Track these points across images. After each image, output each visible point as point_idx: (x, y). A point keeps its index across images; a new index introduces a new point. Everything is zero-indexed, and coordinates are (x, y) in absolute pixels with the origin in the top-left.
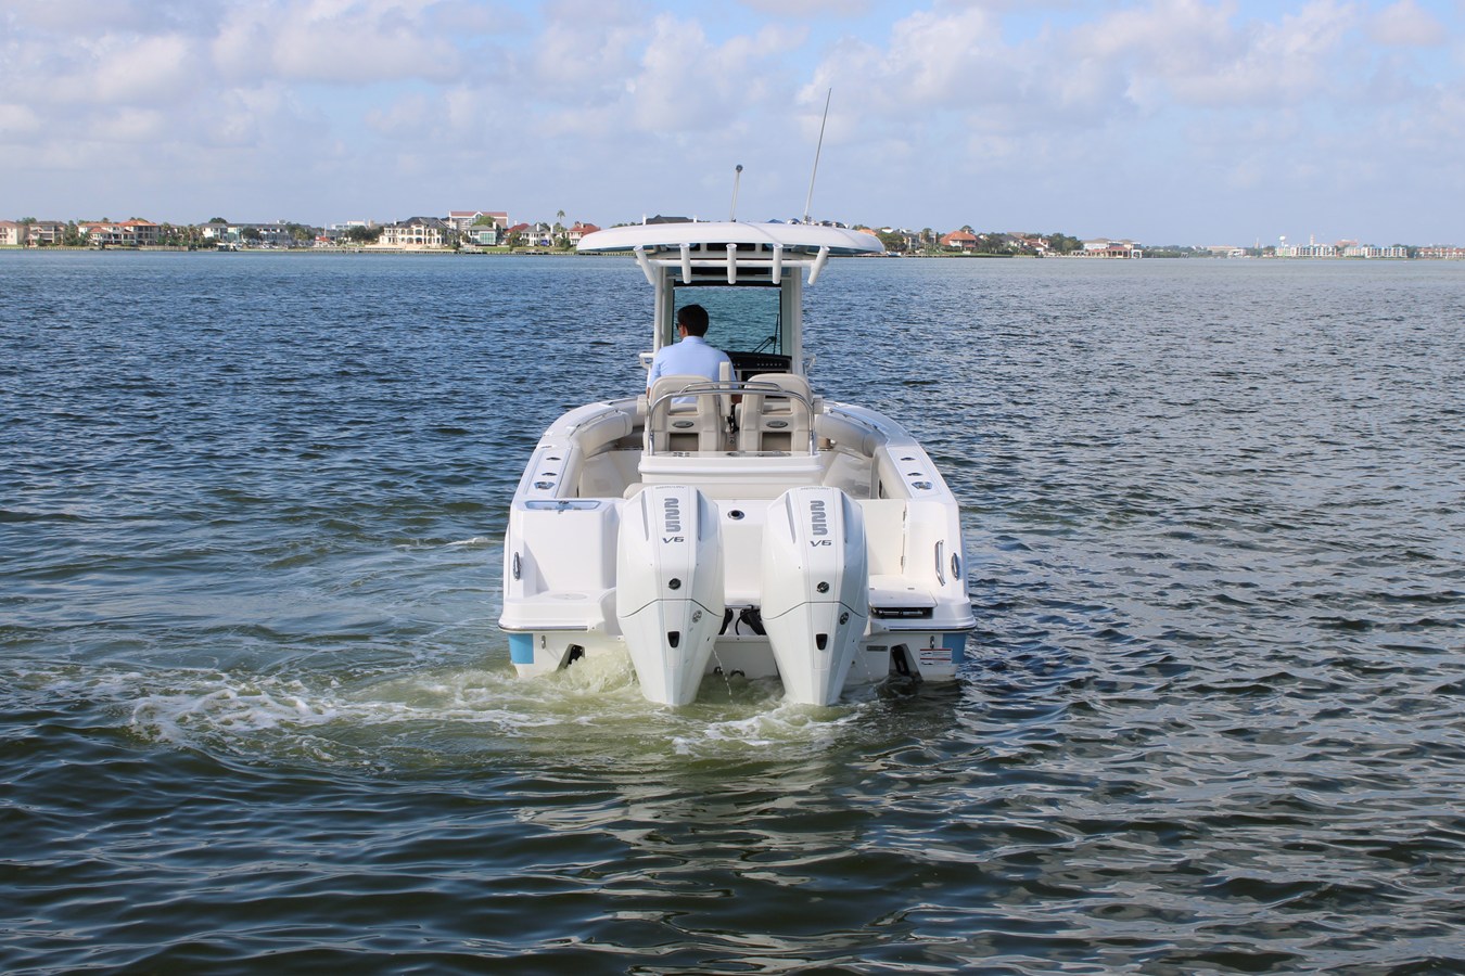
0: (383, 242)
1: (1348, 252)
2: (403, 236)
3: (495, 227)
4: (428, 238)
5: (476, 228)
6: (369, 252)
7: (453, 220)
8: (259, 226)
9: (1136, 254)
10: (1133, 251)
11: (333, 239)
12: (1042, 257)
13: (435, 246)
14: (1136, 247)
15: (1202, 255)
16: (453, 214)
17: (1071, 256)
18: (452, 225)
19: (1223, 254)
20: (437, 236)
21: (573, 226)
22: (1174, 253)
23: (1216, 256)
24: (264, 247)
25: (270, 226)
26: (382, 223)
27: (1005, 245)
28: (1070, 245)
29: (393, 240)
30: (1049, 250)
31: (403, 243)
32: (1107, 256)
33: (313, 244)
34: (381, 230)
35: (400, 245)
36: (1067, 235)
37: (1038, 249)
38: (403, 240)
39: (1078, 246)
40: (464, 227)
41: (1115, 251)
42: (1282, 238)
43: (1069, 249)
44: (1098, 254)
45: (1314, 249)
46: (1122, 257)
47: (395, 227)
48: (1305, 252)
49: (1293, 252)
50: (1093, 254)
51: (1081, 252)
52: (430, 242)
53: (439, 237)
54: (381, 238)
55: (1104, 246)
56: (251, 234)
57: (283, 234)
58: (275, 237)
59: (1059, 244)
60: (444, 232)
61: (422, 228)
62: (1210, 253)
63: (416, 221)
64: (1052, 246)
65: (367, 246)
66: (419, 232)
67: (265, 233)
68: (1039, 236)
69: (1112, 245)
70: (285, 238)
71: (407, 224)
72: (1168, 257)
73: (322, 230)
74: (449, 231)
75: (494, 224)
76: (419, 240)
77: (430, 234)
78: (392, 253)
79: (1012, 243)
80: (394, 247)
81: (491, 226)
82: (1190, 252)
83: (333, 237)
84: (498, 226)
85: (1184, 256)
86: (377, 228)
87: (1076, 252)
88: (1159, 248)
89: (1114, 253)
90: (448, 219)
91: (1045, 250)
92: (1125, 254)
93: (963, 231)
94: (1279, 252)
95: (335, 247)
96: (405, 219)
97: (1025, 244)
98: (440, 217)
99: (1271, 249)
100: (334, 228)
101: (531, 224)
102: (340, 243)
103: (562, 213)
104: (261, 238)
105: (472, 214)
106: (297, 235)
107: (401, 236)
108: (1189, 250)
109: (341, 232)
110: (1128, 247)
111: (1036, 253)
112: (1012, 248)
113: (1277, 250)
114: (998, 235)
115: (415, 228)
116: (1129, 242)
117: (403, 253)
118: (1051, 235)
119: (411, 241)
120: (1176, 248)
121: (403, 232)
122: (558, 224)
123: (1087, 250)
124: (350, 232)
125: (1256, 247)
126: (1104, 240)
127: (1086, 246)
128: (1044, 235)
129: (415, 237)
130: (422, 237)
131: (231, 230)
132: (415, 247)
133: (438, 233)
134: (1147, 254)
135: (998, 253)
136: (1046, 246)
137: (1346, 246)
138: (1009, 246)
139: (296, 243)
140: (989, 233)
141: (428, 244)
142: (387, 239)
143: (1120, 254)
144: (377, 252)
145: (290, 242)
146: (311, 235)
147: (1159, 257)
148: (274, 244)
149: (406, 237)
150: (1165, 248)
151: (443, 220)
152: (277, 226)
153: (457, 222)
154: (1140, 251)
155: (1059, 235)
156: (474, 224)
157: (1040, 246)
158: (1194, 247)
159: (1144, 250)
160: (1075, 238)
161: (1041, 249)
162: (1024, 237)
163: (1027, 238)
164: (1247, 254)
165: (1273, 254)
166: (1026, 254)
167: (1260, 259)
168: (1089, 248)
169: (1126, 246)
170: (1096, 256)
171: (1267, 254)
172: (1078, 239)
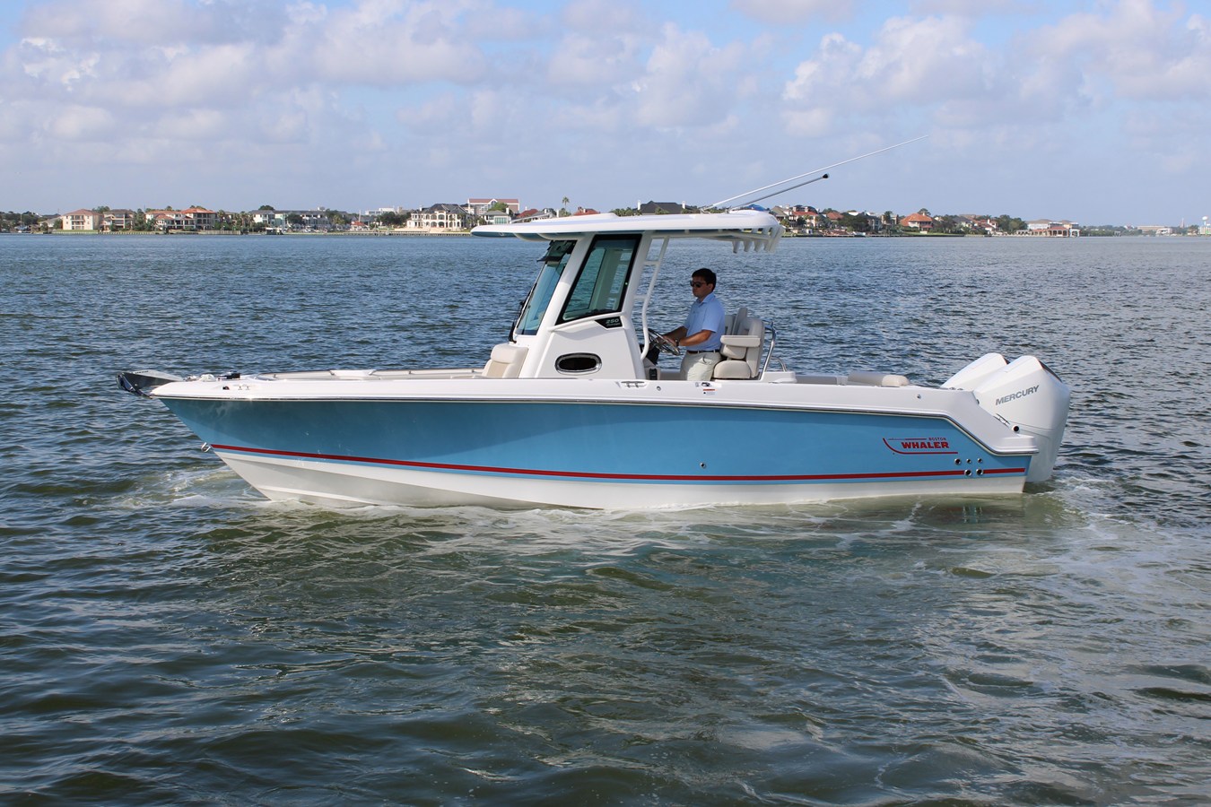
0: (410, 226)
2: (428, 220)
3: (508, 212)
4: (449, 222)
5: (491, 213)
6: (398, 235)
7: (471, 206)
8: (302, 212)
9: (1075, 233)
10: (1072, 230)
11: (366, 223)
12: (990, 236)
13: (455, 229)
14: (1075, 227)
15: (1133, 234)
16: (471, 201)
17: (1017, 235)
18: (470, 211)
19: (1152, 233)
20: (457, 221)
21: (577, 210)
22: (1108, 232)
23: (1145, 235)
24: (306, 231)
25: (312, 212)
26: (409, 209)
27: (958, 225)
28: (1015, 225)
29: (419, 224)
30: (997, 230)
31: (428, 226)
32: (1049, 235)
33: (349, 228)
34: (408, 216)
35: (426, 229)
36: (1012, 217)
37: (987, 229)
38: (427, 224)
39: (1023, 226)
40: (481, 213)
41: (1055, 230)
42: (1205, 218)
43: (1015, 229)
44: (1041, 233)
46: (1061, 235)
47: (420, 212)
50: (1036, 233)
51: (1025, 231)
52: (451, 225)
53: (459, 221)
54: (408, 222)
55: (1046, 226)
56: (295, 219)
57: (323, 219)
58: (316, 222)
59: (1006, 224)
60: (463, 216)
61: (444, 214)
62: (1140, 232)
63: (438, 207)
64: (999, 226)
65: (396, 230)
66: (441, 217)
67: (308, 218)
68: (988, 217)
69: (1053, 225)
70: (325, 223)
71: (431, 210)
72: (1103, 235)
73: (356, 216)
74: (467, 216)
75: (507, 209)
76: (441, 224)
77: (451, 219)
78: (418, 235)
79: (964, 224)
80: (419, 230)
81: (505, 211)
82: (1122, 231)
83: (367, 222)
84: (510, 211)
85: (1117, 235)
86: (405, 213)
87: (1021, 231)
88: (1095, 228)
89: (1055, 232)
90: (466, 206)
91: (994, 230)
92: (1065, 233)
93: (920, 213)
94: (1202, 231)
95: (367, 231)
96: (429, 205)
97: (976, 225)
98: (460, 204)
99: (1195, 228)
100: (367, 214)
101: (539, 209)
102: (372, 227)
103: (566, 200)
104: (303, 223)
105: (488, 201)
106: (337, 220)
107: (425, 221)
108: (1122, 229)
109: (374, 217)
110: (1067, 226)
111: (985, 233)
112: (964, 228)
113: (1200, 228)
114: (951, 216)
115: (437, 213)
116: (1068, 222)
117: (427, 236)
118: (999, 217)
119: (434, 225)
120: (1110, 227)
121: (427, 217)
122: (563, 209)
123: (1030, 230)
124: (382, 217)
125: (1182, 226)
126: (1046, 221)
127: (1030, 226)
128: (993, 216)
129: (438, 221)
130: (444, 221)
131: (278, 216)
132: (438, 230)
133: (458, 218)
134: (1084, 233)
135: (952, 232)
136: (995, 226)
138: (961, 227)
139: (334, 227)
140: (944, 215)
141: (449, 228)
142: (413, 224)
143: (1060, 233)
144: (405, 235)
145: (329, 226)
146: (347, 220)
147: (1095, 235)
148: (315, 228)
149: (430, 221)
150: (1101, 228)
151: (462, 206)
152: (318, 212)
153: (475, 208)
154: (1078, 231)
155: (1006, 217)
156: (490, 210)
157: (989, 226)
158: (1126, 227)
159: (1081, 229)
160: (1019, 219)
161: (990, 229)
162: (974, 219)
163: (977, 220)
164: (1173, 233)
165: (1197, 232)
166: (976, 233)
167: (1185, 237)
168: (1033, 228)
169: (1065, 226)
170: (1038, 235)
171: (1192, 232)
172: (1023, 220)
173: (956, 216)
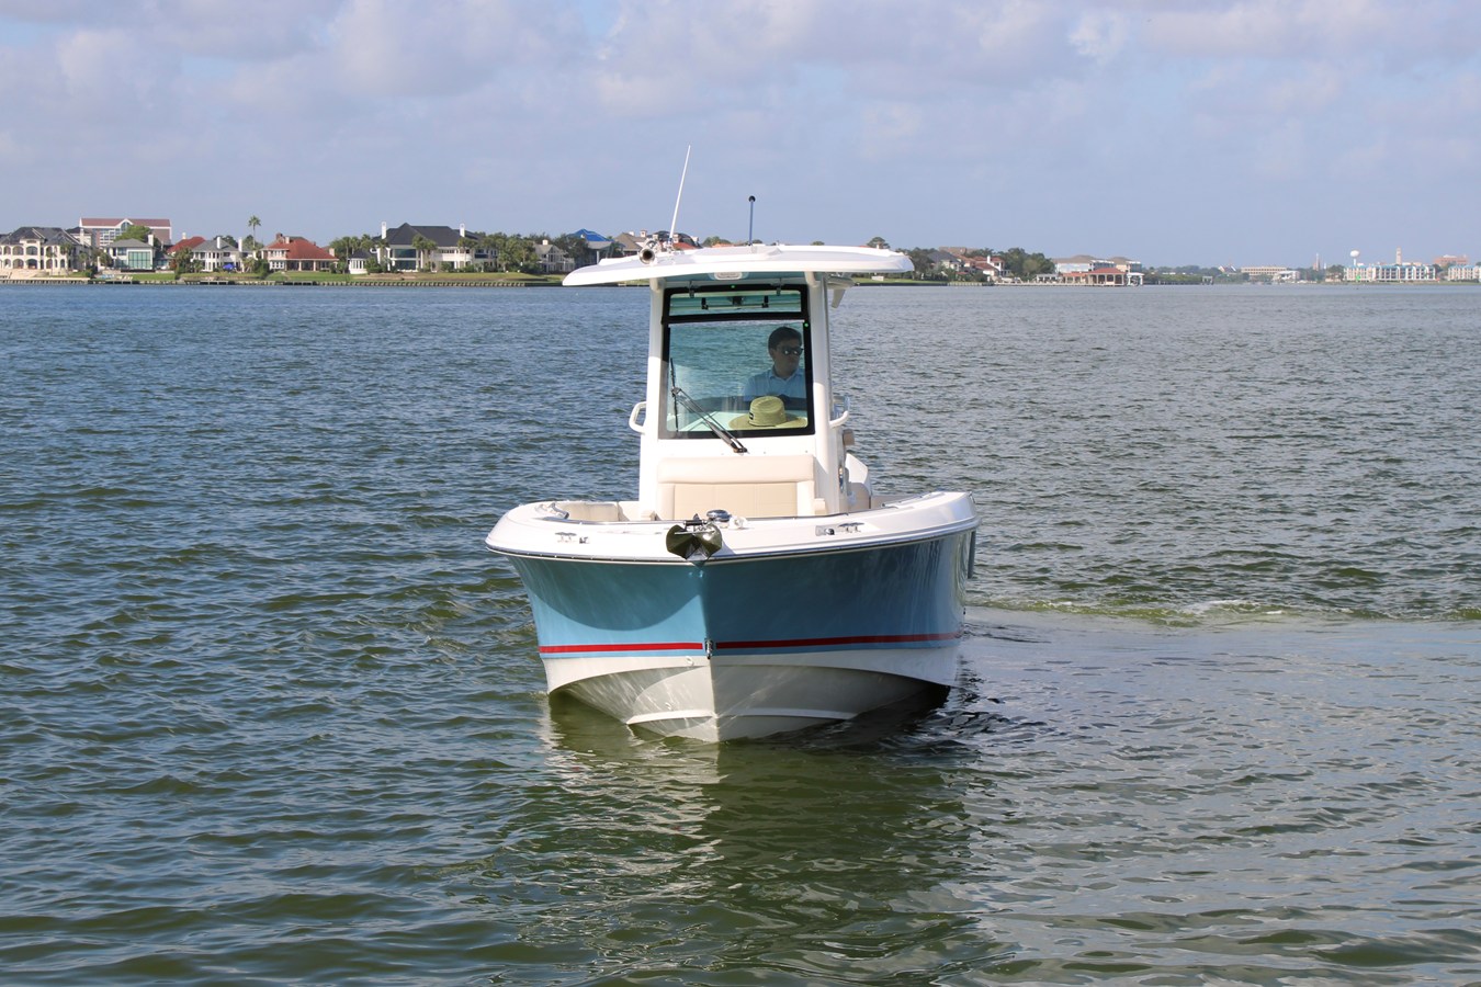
1: (1453, 274)
2: (7, 256)
3: (151, 242)
4: (46, 259)
5: (121, 243)
7: (87, 232)
9: (1135, 280)
10: (1130, 275)
12: (992, 284)
13: (57, 272)
14: (1134, 268)
15: (1233, 280)
16: (85, 222)
17: (1036, 282)
18: (85, 240)
19: (1266, 279)
20: (60, 257)
21: (274, 240)
22: (1192, 277)
23: (1254, 281)
27: (936, 266)
28: (1034, 265)
30: (1003, 274)
31: (8, 267)
32: (1091, 282)
36: (1029, 252)
37: (985, 272)
38: (7, 262)
39: (1047, 267)
40: (103, 243)
41: (1102, 274)
42: (1354, 253)
43: (1033, 273)
44: (1077, 279)
45: (1403, 270)
46: (1113, 283)
48: (1389, 273)
49: (1371, 274)
50: (1070, 279)
51: (1051, 276)
52: (50, 265)
53: (64, 257)
55: (1086, 267)
59: (1019, 265)
60: (72, 250)
61: (38, 245)
62: (1246, 277)
63: (27, 233)
64: (1007, 267)
66: (32, 251)
68: (987, 253)
69: (1098, 266)
71: (14, 238)
72: (1182, 283)
74: (79, 249)
75: (151, 238)
76: (32, 263)
77: (50, 254)
79: (946, 264)
81: (146, 240)
82: (1215, 276)
84: (156, 240)
85: (1207, 282)
87: (1044, 276)
88: (1169, 270)
89: (1102, 278)
90: (77, 230)
91: (997, 273)
92: (1118, 279)
94: (1349, 275)
97: (967, 265)
98: (65, 227)
99: (1337, 270)
101: (208, 237)
103: (255, 221)
105: (116, 222)
108: (1215, 272)
110: (1122, 268)
111: (983, 279)
112: (947, 271)
113: (1347, 271)
114: (925, 251)
115: (25, 244)
116: (1123, 260)
117: (6, 283)
118: (1005, 251)
119: (19, 264)
120: (1195, 269)
121: (7, 250)
122: (250, 237)
123: (1060, 274)
125: (1316, 267)
126: (1085, 259)
127: (1059, 267)
128: (996, 251)
129: (25, 258)
130: (38, 258)
132: (27, 274)
133: (63, 252)
134: (1151, 279)
135: (926, 278)
136: (999, 268)
137: (1450, 265)
138: (942, 268)
140: (912, 249)
141: (46, 270)
143: (1110, 279)
147: (1170, 282)
149: (12, 257)
150: (1178, 270)
151: (70, 231)
153: (93, 234)
154: (1141, 275)
155: (1018, 252)
156: (119, 238)
157: (989, 268)
158: (1221, 268)
159: (1146, 273)
160: (1042, 255)
161: (992, 273)
162: (965, 255)
163: (969, 256)
164: (1302, 279)
165: (1341, 277)
166: (967, 280)
167: (1319, 285)
168: (1064, 271)
169: (1118, 267)
170: (1073, 283)
171: (1333, 277)
172: (1046, 257)
173: (932, 251)
